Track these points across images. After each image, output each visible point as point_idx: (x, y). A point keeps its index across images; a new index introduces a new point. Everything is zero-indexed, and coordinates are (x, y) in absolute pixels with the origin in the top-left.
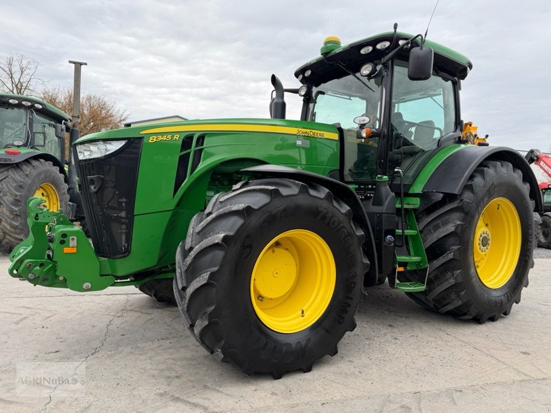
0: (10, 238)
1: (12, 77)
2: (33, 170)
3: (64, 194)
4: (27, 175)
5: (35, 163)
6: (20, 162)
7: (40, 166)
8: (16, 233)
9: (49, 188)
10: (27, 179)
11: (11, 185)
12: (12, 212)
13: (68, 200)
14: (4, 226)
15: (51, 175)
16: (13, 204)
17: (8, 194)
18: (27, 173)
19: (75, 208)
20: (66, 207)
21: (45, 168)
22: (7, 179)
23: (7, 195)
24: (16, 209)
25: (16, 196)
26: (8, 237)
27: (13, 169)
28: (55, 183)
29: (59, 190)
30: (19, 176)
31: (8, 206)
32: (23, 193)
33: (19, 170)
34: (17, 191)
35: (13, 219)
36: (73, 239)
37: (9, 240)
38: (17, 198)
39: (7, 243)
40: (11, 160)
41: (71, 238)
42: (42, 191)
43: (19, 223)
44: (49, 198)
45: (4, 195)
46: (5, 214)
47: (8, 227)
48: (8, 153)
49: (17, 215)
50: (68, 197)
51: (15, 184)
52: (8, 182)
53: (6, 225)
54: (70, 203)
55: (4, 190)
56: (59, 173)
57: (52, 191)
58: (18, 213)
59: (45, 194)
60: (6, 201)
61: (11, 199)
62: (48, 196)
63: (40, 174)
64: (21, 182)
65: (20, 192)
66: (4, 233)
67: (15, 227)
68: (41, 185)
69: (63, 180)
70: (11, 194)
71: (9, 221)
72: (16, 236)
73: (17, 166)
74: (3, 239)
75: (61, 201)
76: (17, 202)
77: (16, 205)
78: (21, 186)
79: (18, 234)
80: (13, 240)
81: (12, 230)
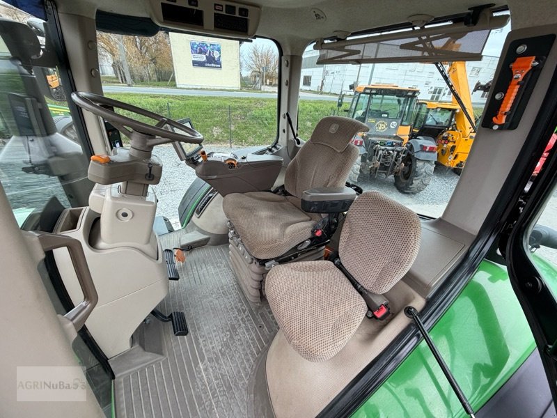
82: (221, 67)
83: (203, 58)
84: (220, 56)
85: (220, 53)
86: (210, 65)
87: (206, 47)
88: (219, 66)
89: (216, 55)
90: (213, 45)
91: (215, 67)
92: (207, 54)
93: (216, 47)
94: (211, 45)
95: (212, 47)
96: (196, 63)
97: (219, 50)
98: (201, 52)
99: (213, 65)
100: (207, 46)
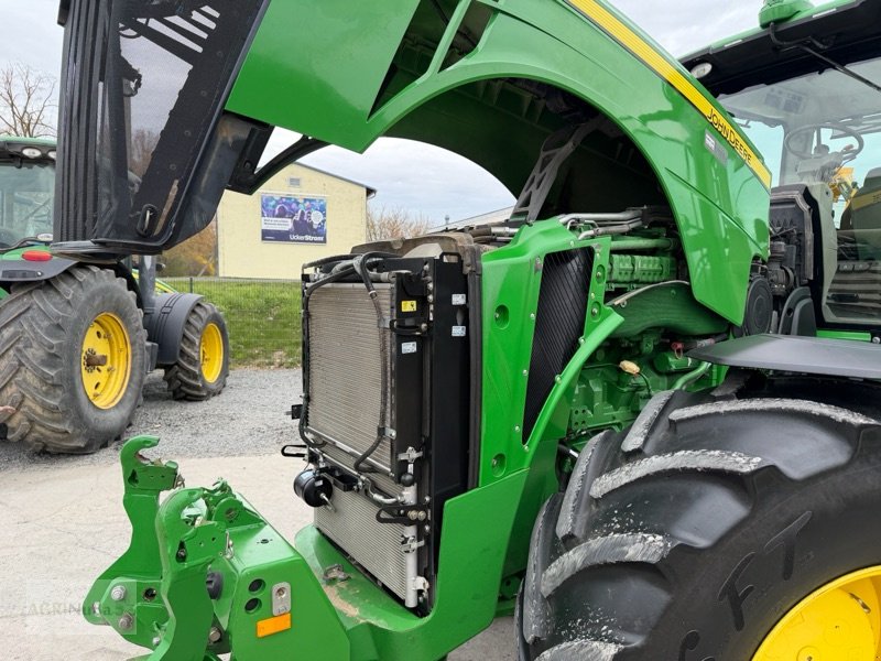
0: (43, 430)
1: (12, 105)
2: (80, 290)
3: (138, 329)
4: (68, 302)
5: (82, 275)
6: (54, 278)
7: (92, 281)
8: (54, 421)
9: (110, 320)
10: (69, 309)
11: (39, 327)
12: (44, 379)
13: (145, 339)
14: (30, 408)
15: (112, 297)
16: (44, 363)
17: (35, 345)
18: (69, 298)
19: (156, 351)
20: (143, 354)
21: (101, 284)
22: (31, 312)
23: (31, 347)
24: (52, 373)
25: (52, 347)
26: (38, 428)
27: (41, 291)
28: (120, 311)
29: (127, 324)
30: (54, 304)
31: (36, 369)
32: (64, 339)
33: (52, 292)
34: (51, 336)
35: (46, 394)
36: (281, 591)
37: (42, 434)
38: (53, 351)
39: (37, 440)
40: (35, 274)
41: (276, 587)
42: (96, 328)
43: (59, 400)
44: (110, 340)
45: (26, 347)
46: (29, 384)
47: (39, 410)
48: (29, 258)
49: (54, 386)
50: (144, 333)
51: (46, 323)
52: (33, 318)
53: (33, 405)
54: (149, 344)
55: (26, 335)
56: (126, 290)
57: (116, 328)
58: (56, 381)
59: (103, 332)
60: (30, 357)
61: (41, 353)
62: (108, 337)
63: (92, 298)
64: (58, 317)
65: (58, 338)
66: (31, 421)
67: (52, 410)
68: (97, 318)
69: (134, 302)
70: (41, 344)
71: (39, 397)
72: (56, 426)
73: (48, 284)
74: (30, 432)
75: (133, 344)
76: (52, 359)
77: (52, 366)
78: (58, 326)
79: (58, 421)
80: (48, 433)
81: (46, 415)
82: (325, 241)
83: (286, 225)
84: (324, 221)
85: (324, 215)
86: (302, 238)
87: (294, 206)
88: (321, 239)
89: (316, 218)
90: (310, 201)
91: (313, 241)
92: (297, 218)
93: (317, 205)
94: (305, 200)
95: (308, 203)
96: (267, 235)
97: (322, 210)
98: (282, 214)
99: (308, 237)
100: (298, 203)
